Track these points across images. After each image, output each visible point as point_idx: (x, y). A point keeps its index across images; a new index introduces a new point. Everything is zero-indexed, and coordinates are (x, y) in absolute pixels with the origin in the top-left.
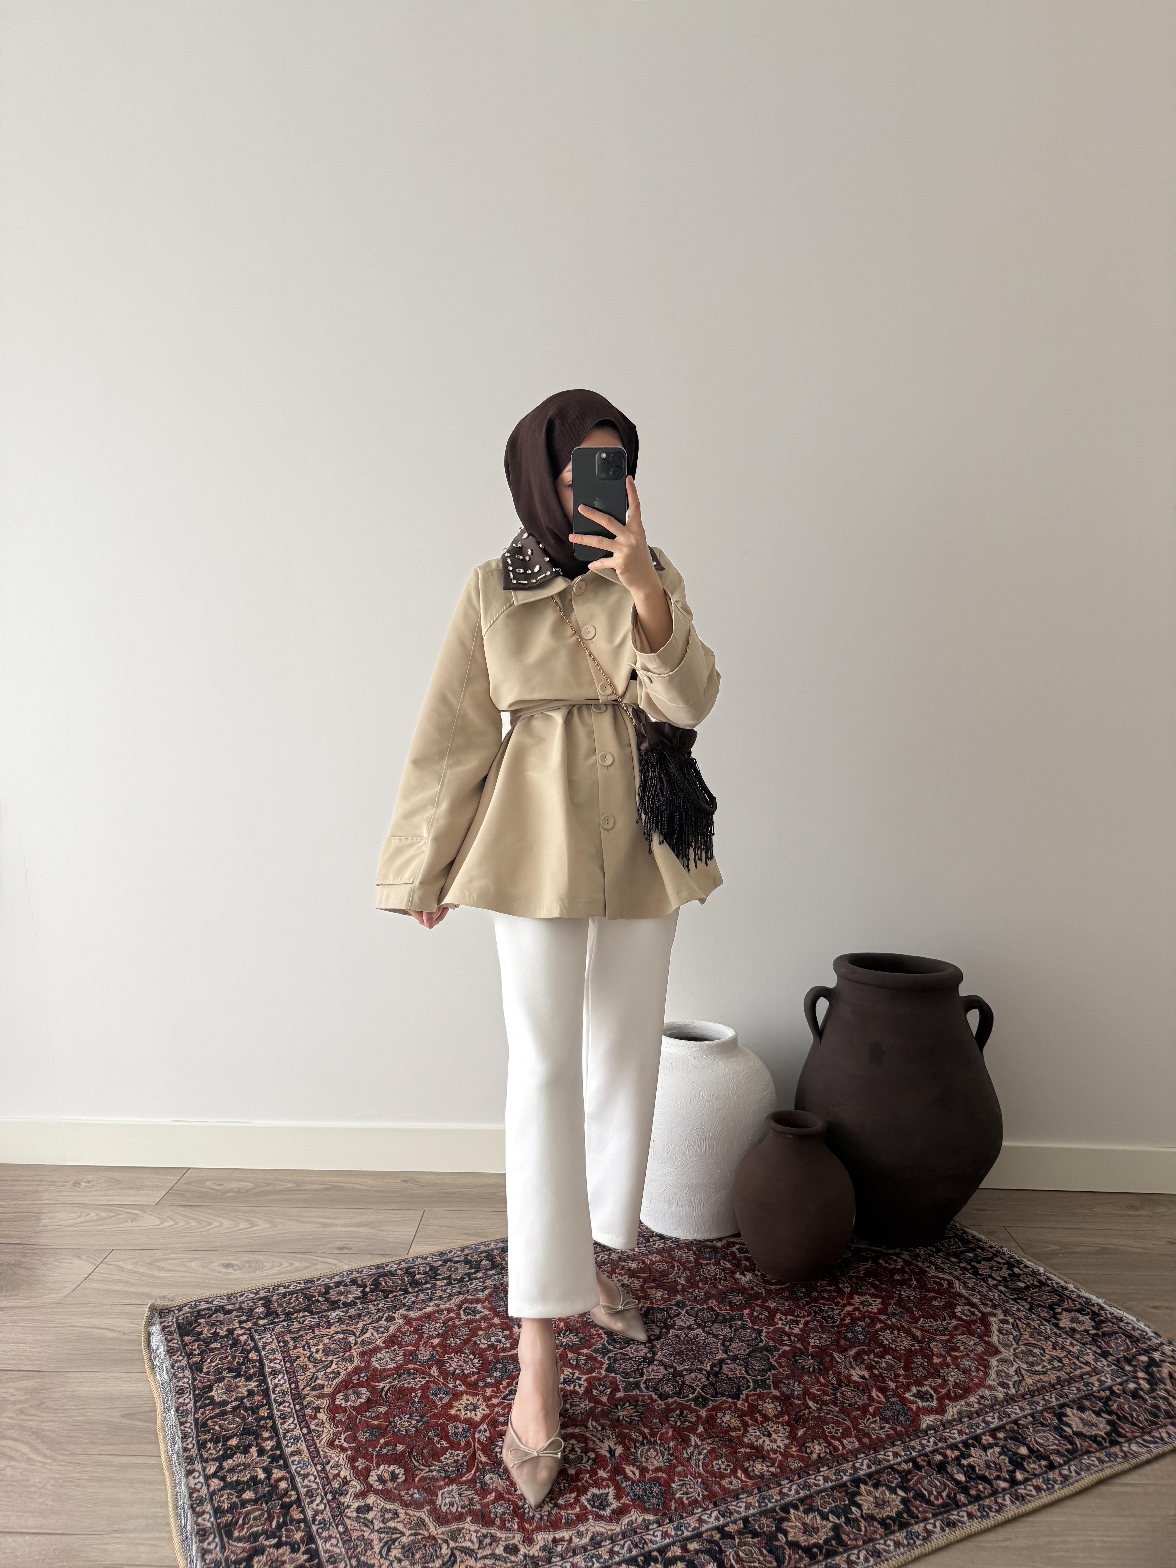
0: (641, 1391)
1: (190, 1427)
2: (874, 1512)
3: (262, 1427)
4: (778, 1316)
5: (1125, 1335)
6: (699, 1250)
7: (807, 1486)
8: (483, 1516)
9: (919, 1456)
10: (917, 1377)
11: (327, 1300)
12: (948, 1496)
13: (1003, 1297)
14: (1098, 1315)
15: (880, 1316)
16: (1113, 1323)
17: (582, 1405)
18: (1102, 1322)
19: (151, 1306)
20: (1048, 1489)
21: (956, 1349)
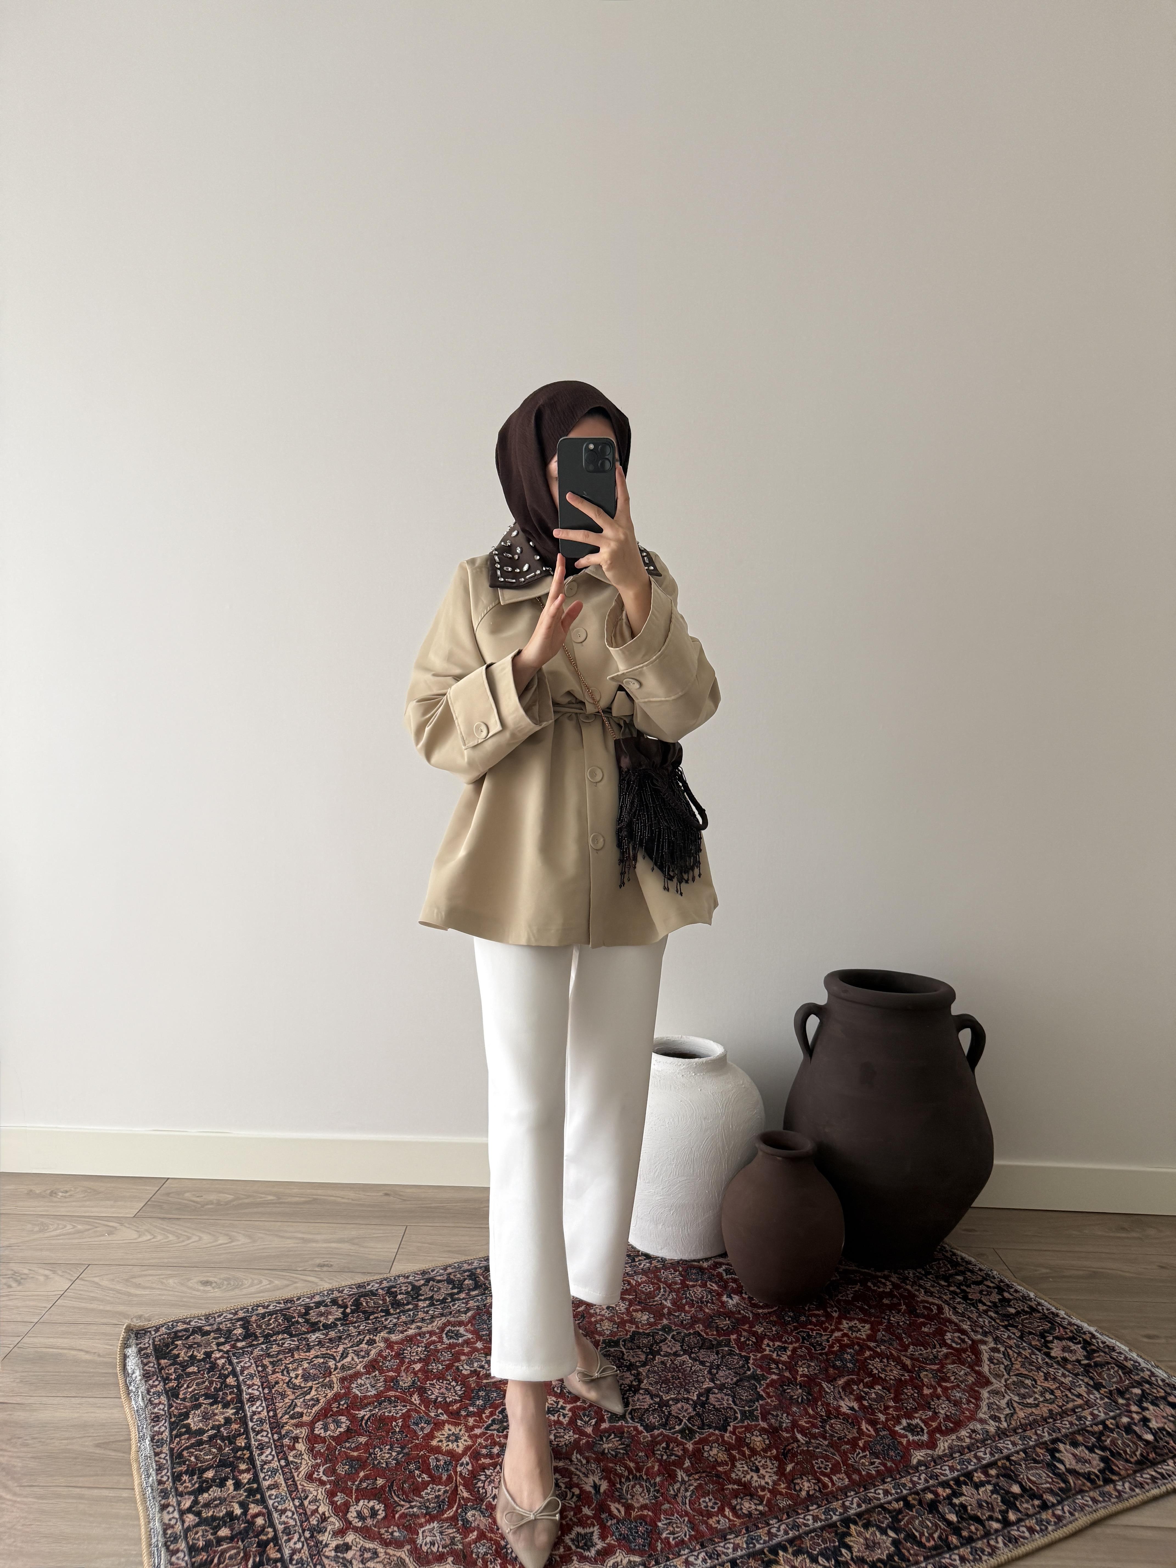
0: (627, 1422)
1: (165, 1458)
2: (864, 1554)
3: (239, 1458)
4: (766, 1342)
5: (1117, 1366)
6: (685, 1270)
7: (796, 1526)
8: (465, 1557)
9: (910, 1494)
10: (907, 1409)
11: (307, 1321)
12: (940, 1537)
13: (993, 1323)
14: (1090, 1344)
15: (869, 1343)
16: (1105, 1353)
17: (566, 1437)
18: (1094, 1351)
19: (127, 1327)
20: (1041, 1530)
21: (947, 1380)
